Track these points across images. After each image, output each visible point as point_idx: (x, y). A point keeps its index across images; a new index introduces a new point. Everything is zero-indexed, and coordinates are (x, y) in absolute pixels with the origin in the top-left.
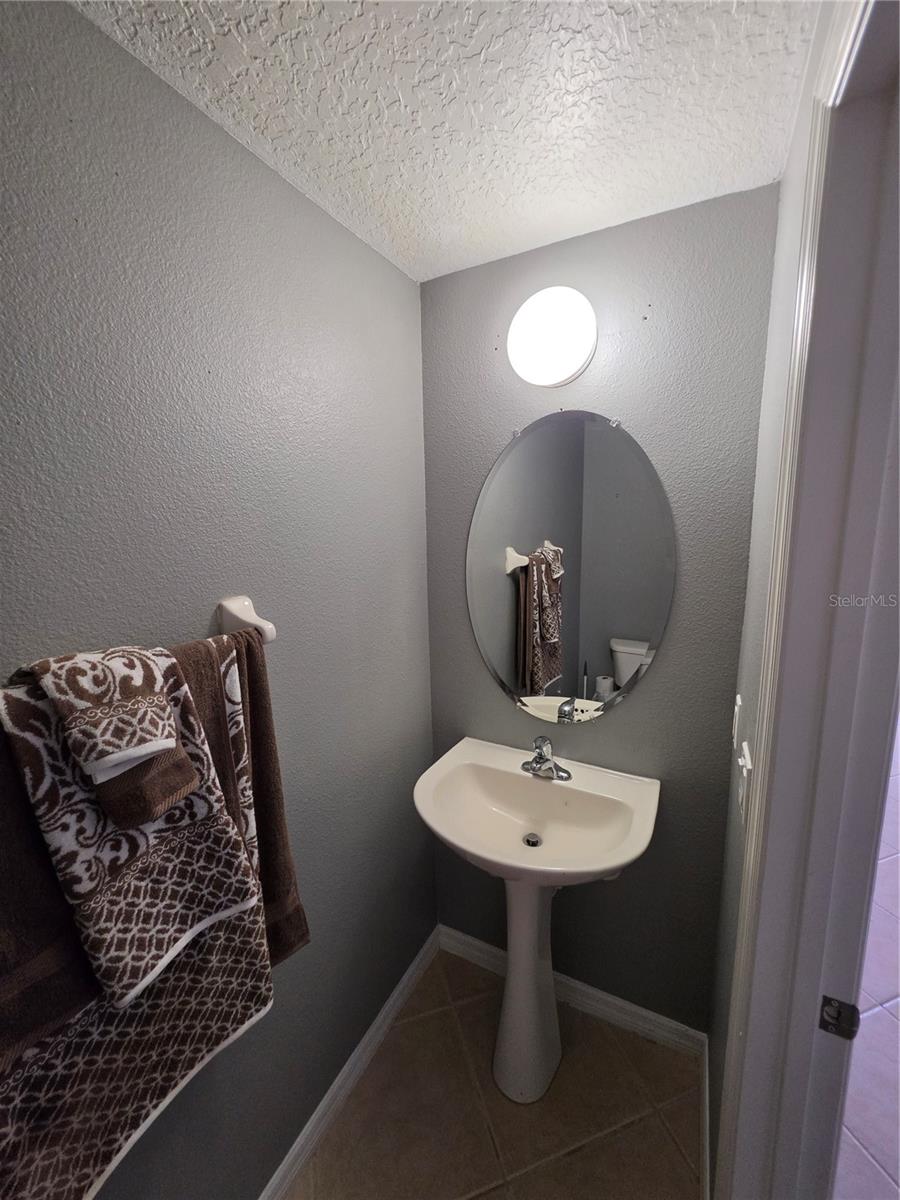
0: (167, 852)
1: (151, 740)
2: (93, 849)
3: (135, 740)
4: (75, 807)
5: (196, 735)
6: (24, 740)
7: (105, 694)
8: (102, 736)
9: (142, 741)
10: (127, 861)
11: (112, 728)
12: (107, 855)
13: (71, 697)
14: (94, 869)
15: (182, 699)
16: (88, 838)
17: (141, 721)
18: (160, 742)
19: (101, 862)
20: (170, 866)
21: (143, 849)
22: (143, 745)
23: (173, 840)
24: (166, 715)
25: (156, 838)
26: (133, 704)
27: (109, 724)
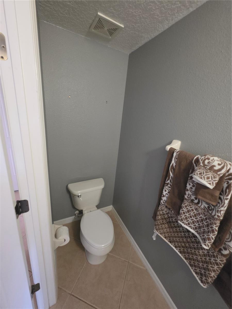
0: (203, 213)
1: (203, 179)
2: (192, 193)
3: (200, 177)
4: (193, 183)
5: (226, 196)
6: (194, 165)
7: (207, 165)
8: (198, 171)
9: (201, 178)
10: (195, 203)
11: (201, 172)
12: (193, 197)
13: (201, 162)
14: (189, 196)
15: (229, 183)
16: (192, 191)
17: (206, 175)
18: (205, 182)
19: (191, 197)
20: (201, 216)
21: (199, 205)
22: (200, 179)
23: (206, 212)
24: (214, 179)
25: (203, 207)
26: (209, 171)
27: (201, 171)
